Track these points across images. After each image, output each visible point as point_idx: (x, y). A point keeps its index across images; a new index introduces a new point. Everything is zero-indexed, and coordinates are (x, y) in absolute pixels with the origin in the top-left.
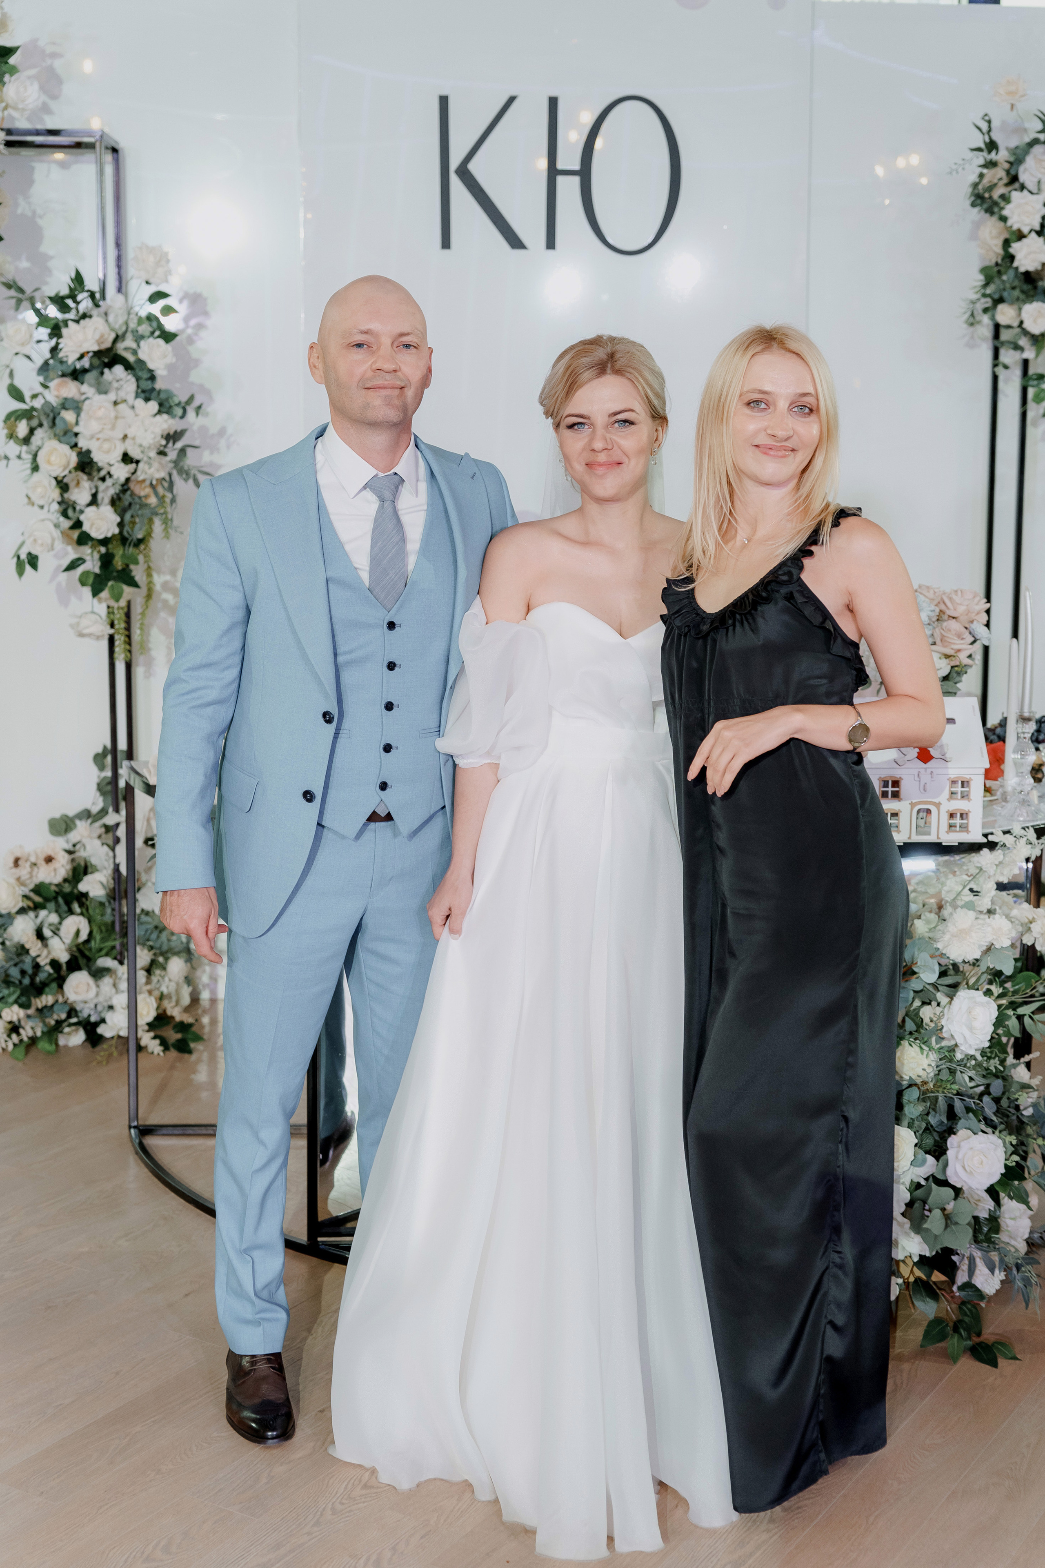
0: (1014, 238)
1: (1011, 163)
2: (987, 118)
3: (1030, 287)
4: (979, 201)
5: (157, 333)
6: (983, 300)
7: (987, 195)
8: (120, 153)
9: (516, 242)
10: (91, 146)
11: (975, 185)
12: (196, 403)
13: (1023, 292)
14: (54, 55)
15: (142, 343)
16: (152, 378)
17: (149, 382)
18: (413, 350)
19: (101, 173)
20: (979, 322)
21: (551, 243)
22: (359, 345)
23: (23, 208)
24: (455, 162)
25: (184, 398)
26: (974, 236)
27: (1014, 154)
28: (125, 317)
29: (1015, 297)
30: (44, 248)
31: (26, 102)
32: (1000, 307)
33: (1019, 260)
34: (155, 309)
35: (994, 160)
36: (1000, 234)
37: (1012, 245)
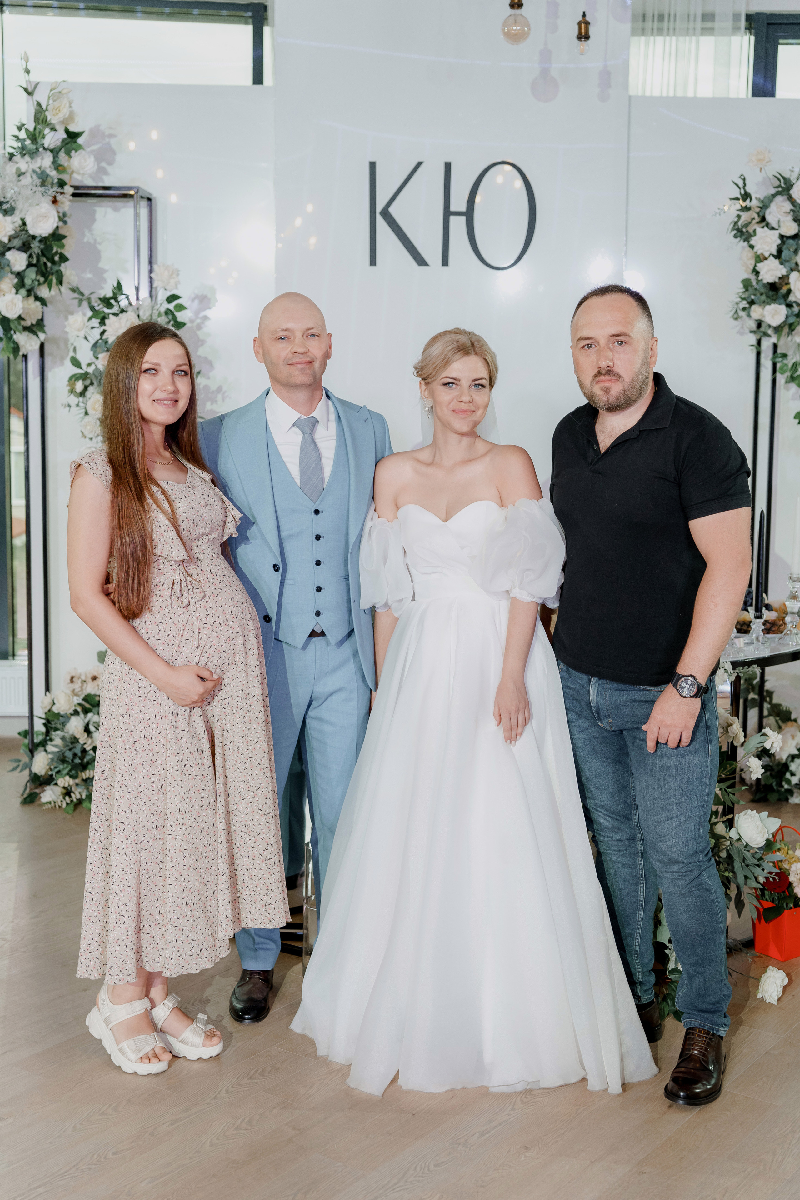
0: (759, 260)
1: (760, 208)
2: (742, 177)
3: (773, 293)
4: (739, 234)
6: (743, 302)
7: (744, 230)
8: (153, 201)
9: (421, 261)
10: (131, 196)
11: (736, 223)
13: (768, 297)
14: (111, 136)
18: (316, 338)
19: (137, 216)
20: (743, 317)
21: (445, 262)
22: (282, 338)
23: (88, 238)
24: (379, 207)
26: (741, 257)
27: (762, 201)
28: (150, 313)
29: (763, 301)
30: (101, 265)
31: (86, 169)
32: (753, 307)
33: (762, 275)
34: (171, 306)
35: (748, 206)
36: (752, 256)
37: (759, 265)
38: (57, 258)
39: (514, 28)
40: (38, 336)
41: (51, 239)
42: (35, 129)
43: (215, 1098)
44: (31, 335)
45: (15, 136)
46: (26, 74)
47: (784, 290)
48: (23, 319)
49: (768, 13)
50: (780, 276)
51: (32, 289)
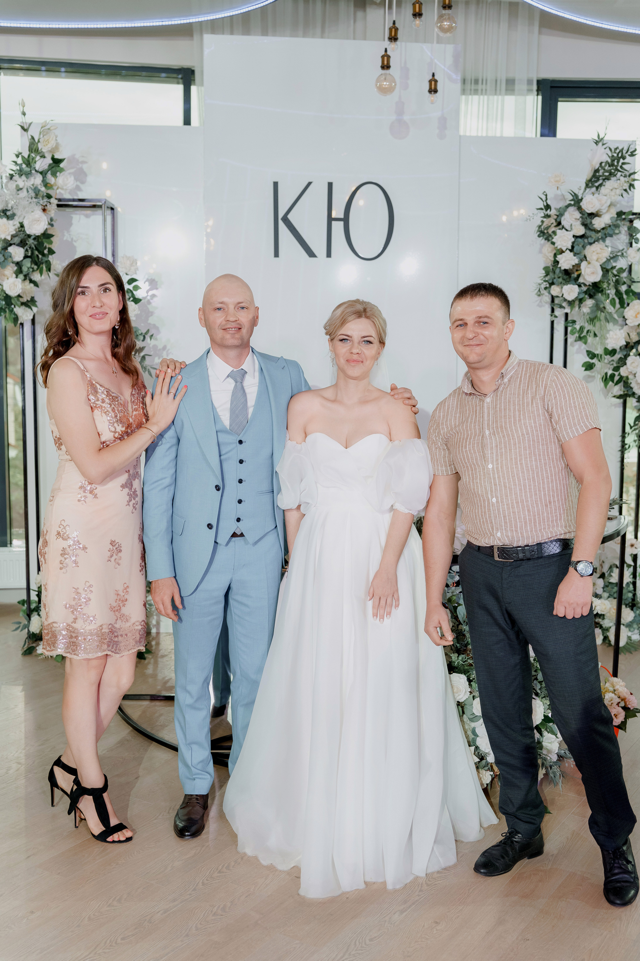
0: (558, 253)
1: (558, 216)
2: (545, 193)
3: (567, 277)
4: (542, 234)
5: (131, 299)
6: (545, 283)
7: (546, 231)
8: (115, 210)
9: (311, 254)
10: (100, 207)
11: (540, 227)
12: (150, 334)
13: (563, 279)
14: (84, 162)
18: (246, 310)
19: (105, 220)
20: (543, 294)
21: (329, 255)
22: (219, 309)
23: (66, 237)
24: (281, 215)
25: (144, 331)
26: (540, 252)
27: (559, 211)
29: (560, 282)
31: (67, 186)
32: (553, 287)
33: (561, 264)
34: (131, 287)
35: (549, 214)
36: (552, 251)
37: (558, 256)
38: (46, 252)
39: (385, 83)
40: (32, 310)
41: (42, 238)
42: (29, 156)
44: (27, 309)
45: (14, 162)
46: (23, 116)
47: (575, 275)
48: (21, 297)
49: (551, 79)
50: (574, 264)
51: (28, 274)
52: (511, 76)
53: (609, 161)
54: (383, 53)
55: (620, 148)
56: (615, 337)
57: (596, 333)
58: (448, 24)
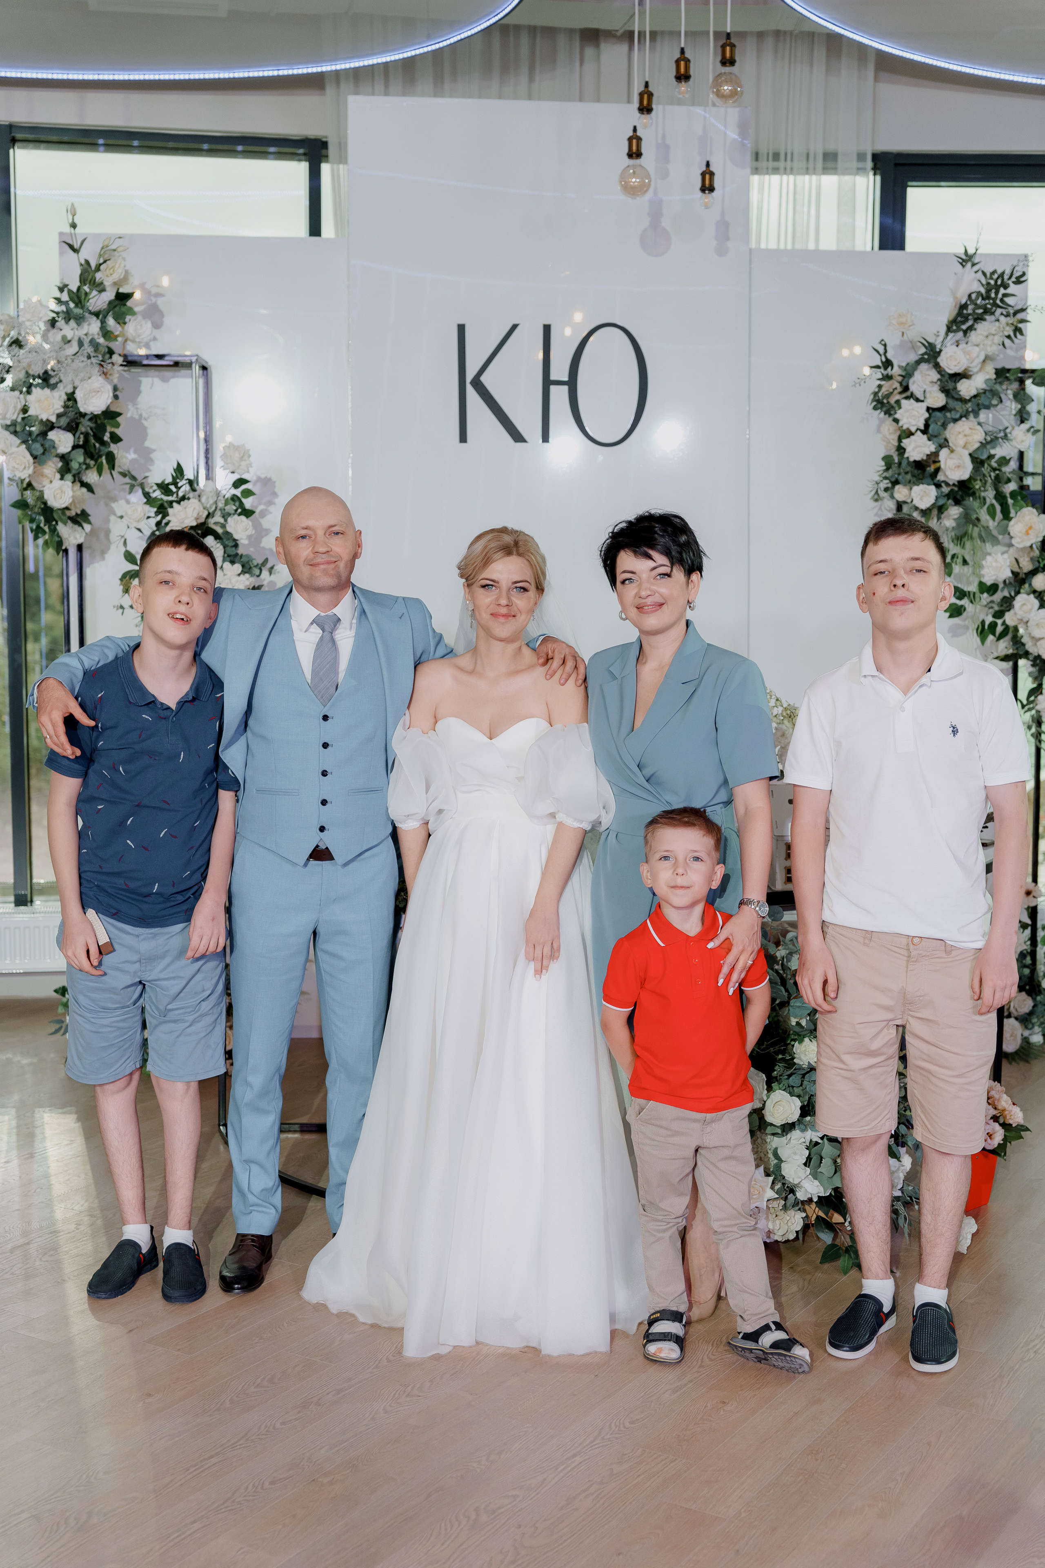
0: (903, 435)
1: (903, 377)
2: (883, 343)
3: (919, 472)
4: (879, 406)
5: (240, 511)
6: (885, 481)
7: (885, 401)
8: (209, 370)
9: (518, 437)
10: (186, 365)
11: (876, 394)
12: (269, 565)
13: (913, 476)
14: (158, 295)
15: (229, 519)
16: (236, 546)
17: (234, 548)
18: (340, 536)
19: (196, 386)
20: (883, 498)
21: (545, 438)
22: (303, 537)
23: (135, 414)
24: (470, 375)
25: (260, 561)
26: (879, 431)
27: (905, 370)
28: (215, 499)
29: (908, 481)
30: (147, 444)
31: (141, 337)
32: (897, 487)
33: (909, 452)
34: (238, 492)
35: (890, 374)
36: (896, 431)
37: (904, 441)
38: (107, 438)
39: (634, 180)
40: (83, 528)
41: (103, 417)
42: (79, 289)
43: (377, 1367)
44: (76, 527)
45: (56, 299)
46: (72, 229)
47: (932, 469)
48: (69, 509)
49: (895, 152)
50: (929, 453)
51: (79, 473)
52: (831, 147)
53: (983, 291)
54: (631, 134)
55: (999, 271)
56: (994, 564)
57: (967, 558)
58: (730, 88)
